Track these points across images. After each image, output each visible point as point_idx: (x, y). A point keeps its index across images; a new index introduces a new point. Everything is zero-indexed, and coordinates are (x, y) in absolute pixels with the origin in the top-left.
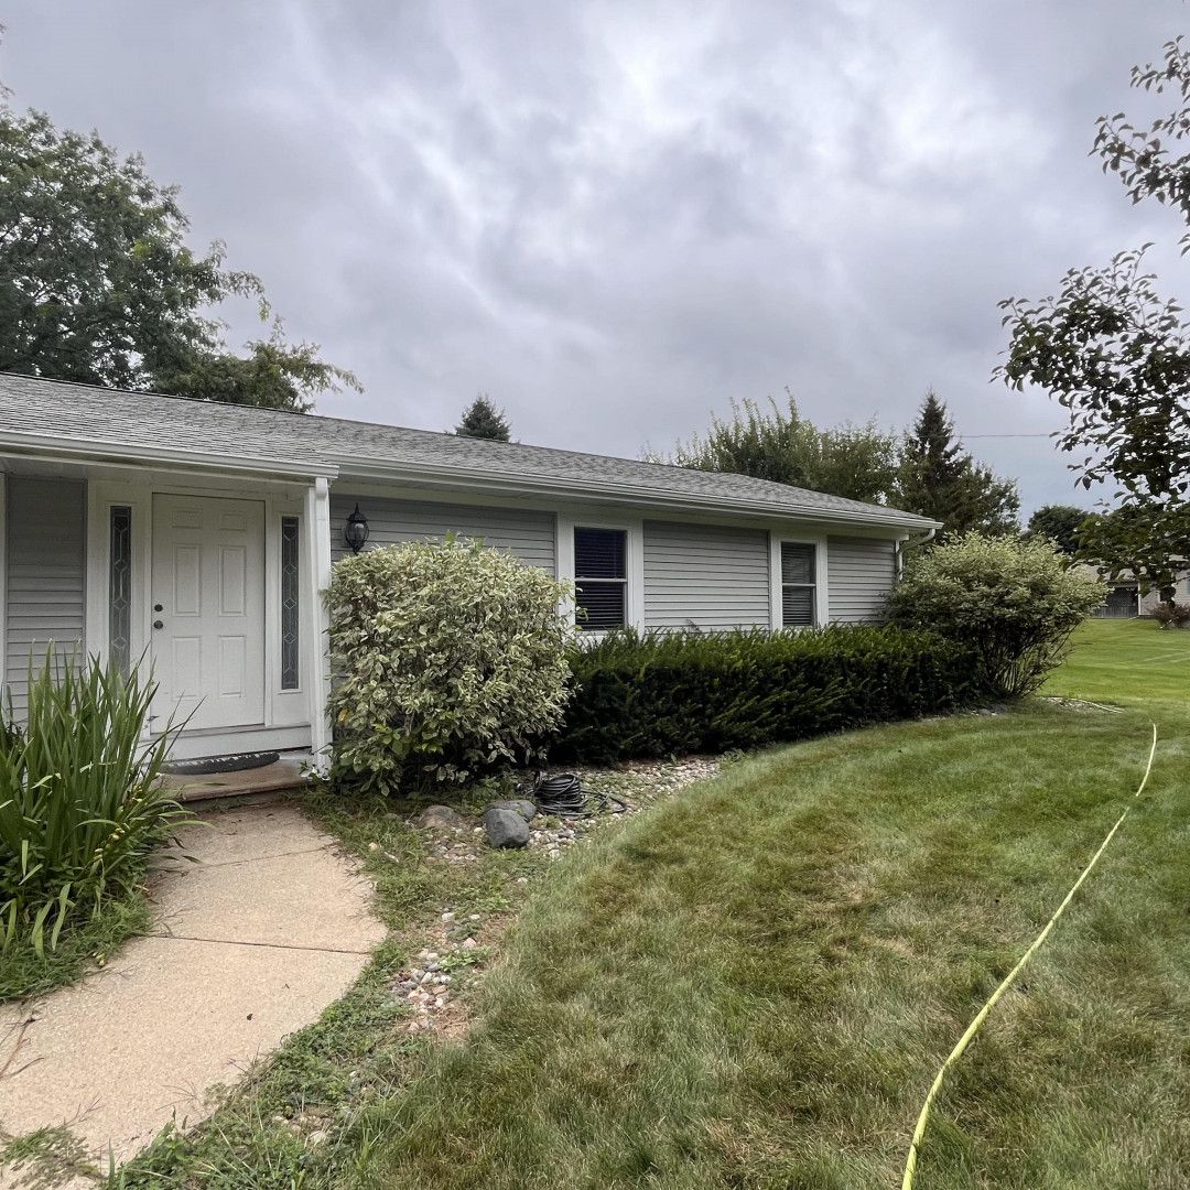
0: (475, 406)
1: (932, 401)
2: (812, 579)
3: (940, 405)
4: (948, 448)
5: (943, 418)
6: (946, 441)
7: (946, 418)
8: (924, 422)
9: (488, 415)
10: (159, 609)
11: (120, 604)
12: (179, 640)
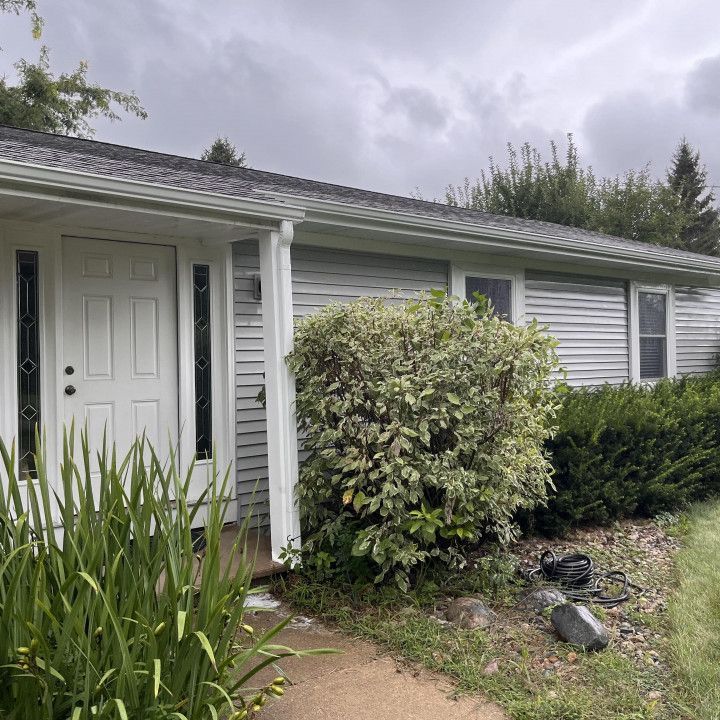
0: (214, 149)
1: (685, 151)
2: (663, 330)
3: (693, 155)
4: (700, 198)
5: (696, 169)
6: (698, 192)
7: (699, 169)
8: (676, 172)
9: (229, 157)
10: (69, 371)
11: (28, 366)
12: (91, 407)
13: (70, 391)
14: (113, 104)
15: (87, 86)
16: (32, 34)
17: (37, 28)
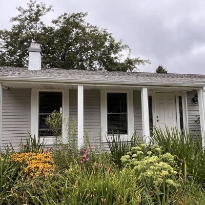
10: (157, 117)
12: (161, 124)
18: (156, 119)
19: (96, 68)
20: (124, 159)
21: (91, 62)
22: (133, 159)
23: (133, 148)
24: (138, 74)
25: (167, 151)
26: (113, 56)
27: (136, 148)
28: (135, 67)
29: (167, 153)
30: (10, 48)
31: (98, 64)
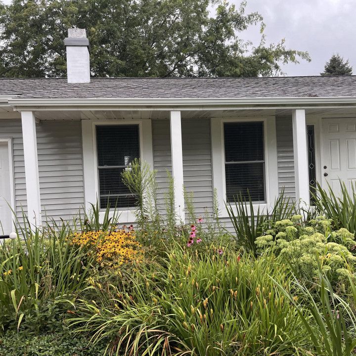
0: (332, 61)
10: (325, 167)
11: (311, 166)
12: (333, 181)
13: (326, 175)
14: (297, 57)
15: (286, 51)
16: (260, 31)
17: (263, 28)
18: (323, 171)
19: (191, 70)
20: (260, 241)
21: (181, 59)
22: (279, 240)
23: (278, 223)
24: (287, 81)
25: (341, 225)
26: (228, 43)
27: (284, 222)
28: (277, 67)
29: (342, 229)
30: (13, 37)
31: (196, 62)
